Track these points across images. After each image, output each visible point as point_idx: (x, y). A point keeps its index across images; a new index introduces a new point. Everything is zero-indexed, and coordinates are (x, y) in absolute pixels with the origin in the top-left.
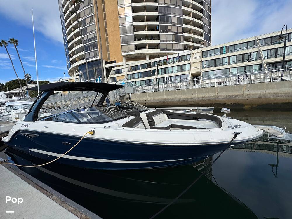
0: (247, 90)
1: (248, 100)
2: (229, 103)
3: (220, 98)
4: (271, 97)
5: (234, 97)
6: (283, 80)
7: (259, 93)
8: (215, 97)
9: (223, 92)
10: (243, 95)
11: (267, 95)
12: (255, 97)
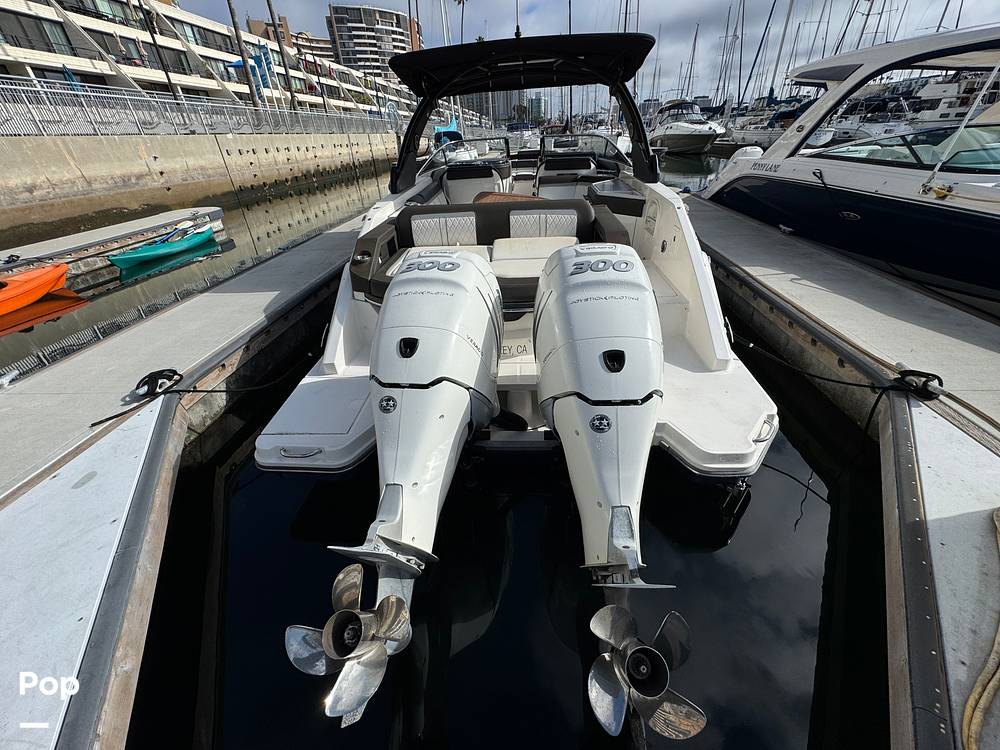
0: (152, 159)
1: (169, 189)
2: (135, 206)
3: (96, 186)
4: (201, 177)
5: (133, 180)
6: (193, 133)
7: (178, 166)
8: (80, 185)
9: (93, 163)
10: (150, 173)
11: (193, 173)
12: (177, 180)
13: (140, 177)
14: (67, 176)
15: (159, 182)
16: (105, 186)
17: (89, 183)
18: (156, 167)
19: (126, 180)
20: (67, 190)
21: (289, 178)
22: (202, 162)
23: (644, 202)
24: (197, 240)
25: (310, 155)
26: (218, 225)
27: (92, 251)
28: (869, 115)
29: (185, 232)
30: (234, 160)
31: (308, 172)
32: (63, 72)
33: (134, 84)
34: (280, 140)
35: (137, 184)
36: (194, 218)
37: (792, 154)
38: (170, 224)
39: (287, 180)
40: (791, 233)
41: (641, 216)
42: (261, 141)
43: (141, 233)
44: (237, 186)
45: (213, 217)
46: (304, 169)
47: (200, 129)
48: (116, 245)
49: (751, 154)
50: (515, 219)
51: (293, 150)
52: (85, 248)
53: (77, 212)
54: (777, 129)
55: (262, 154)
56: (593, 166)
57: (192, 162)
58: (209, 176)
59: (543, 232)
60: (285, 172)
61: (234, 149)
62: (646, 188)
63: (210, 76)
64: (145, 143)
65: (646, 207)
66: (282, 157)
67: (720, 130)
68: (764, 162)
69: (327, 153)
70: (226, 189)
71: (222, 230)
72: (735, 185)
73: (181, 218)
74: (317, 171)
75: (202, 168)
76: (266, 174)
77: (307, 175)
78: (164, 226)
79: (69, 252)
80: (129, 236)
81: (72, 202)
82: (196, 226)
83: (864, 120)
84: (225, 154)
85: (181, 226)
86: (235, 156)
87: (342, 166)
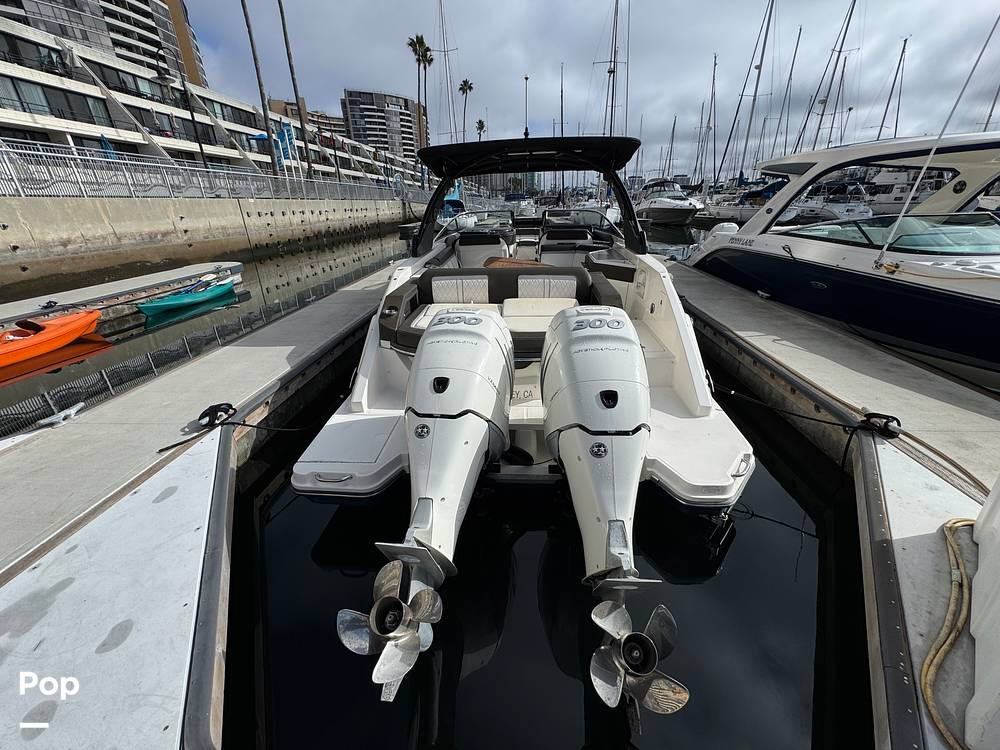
0: (179, 218)
1: (190, 246)
2: (157, 260)
3: (125, 241)
4: (221, 236)
5: (159, 237)
6: (218, 197)
7: (201, 226)
8: (111, 241)
9: (124, 221)
10: (175, 231)
11: (216, 233)
12: (199, 237)
13: (165, 234)
14: (100, 232)
15: (183, 239)
16: (133, 241)
17: (119, 239)
18: (182, 226)
19: (152, 237)
20: (98, 244)
21: (302, 237)
22: (224, 223)
23: (635, 270)
24: (219, 291)
25: (323, 218)
26: (237, 278)
27: (122, 299)
28: (831, 197)
29: (208, 284)
30: (253, 222)
31: (320, 232)
32: (101, 141)
33: (165, 152)
34: (296, 205)
35: (162, 240)
36: (217, 271)
37: (764, 231)
38: (194, 277)
39: (299, 240)
40: (767, 298)
41: (632, 281)
42: (279, 205)
43: (168, 284)
44: (253, 244)
45: (234, 271)
46: (316, 230)
47: (224, 193)
48: (144, 294)
49: (728, 229)
50: (523, 282)
51: (308, 214)
52: (116, 296)
53: (105, 264)
54: (747, 206)
55: (279, 217)
56: (589, 237)
57: (215, 222)
58: (229, 235)
59: (547, 295)
60: (298, 233)
61: (253, 211)
62: (636, 258)
63: (234, 147)
64: (175, 205)
65: (637, 274)
66: (297, 219)
67: (699, 206)
68: (739, 236)
69: (338, 216)
70: (243, 247)
71: (241, 283)
72: (715, 256)
73: (205, 271)
74: (327, 232)
75: (224, 228)
76: (281, 234)
77: (318, 235)
78: (190, 278)
79: (101, 300)
80: (157, 286)
81: (100, 255)
82: (219, 279)
83: (828, 200)
84: (246, 216)
85: (204, 279)
86: (254, 217)
87: (351, 228)
